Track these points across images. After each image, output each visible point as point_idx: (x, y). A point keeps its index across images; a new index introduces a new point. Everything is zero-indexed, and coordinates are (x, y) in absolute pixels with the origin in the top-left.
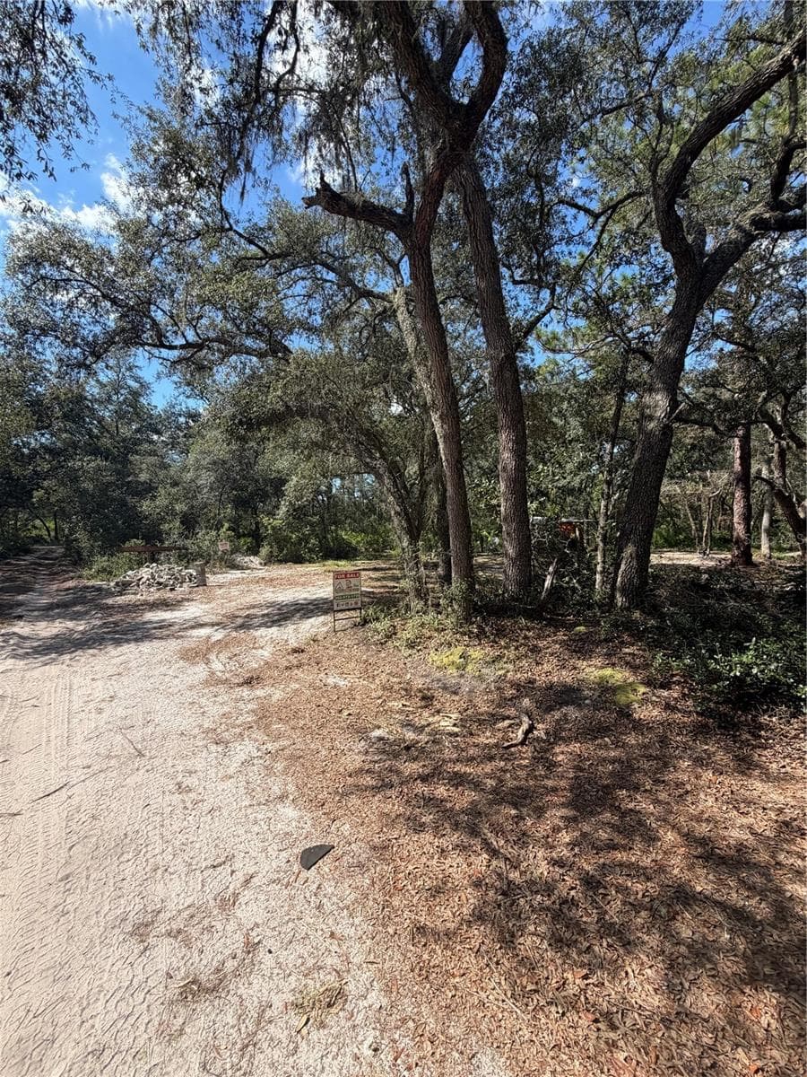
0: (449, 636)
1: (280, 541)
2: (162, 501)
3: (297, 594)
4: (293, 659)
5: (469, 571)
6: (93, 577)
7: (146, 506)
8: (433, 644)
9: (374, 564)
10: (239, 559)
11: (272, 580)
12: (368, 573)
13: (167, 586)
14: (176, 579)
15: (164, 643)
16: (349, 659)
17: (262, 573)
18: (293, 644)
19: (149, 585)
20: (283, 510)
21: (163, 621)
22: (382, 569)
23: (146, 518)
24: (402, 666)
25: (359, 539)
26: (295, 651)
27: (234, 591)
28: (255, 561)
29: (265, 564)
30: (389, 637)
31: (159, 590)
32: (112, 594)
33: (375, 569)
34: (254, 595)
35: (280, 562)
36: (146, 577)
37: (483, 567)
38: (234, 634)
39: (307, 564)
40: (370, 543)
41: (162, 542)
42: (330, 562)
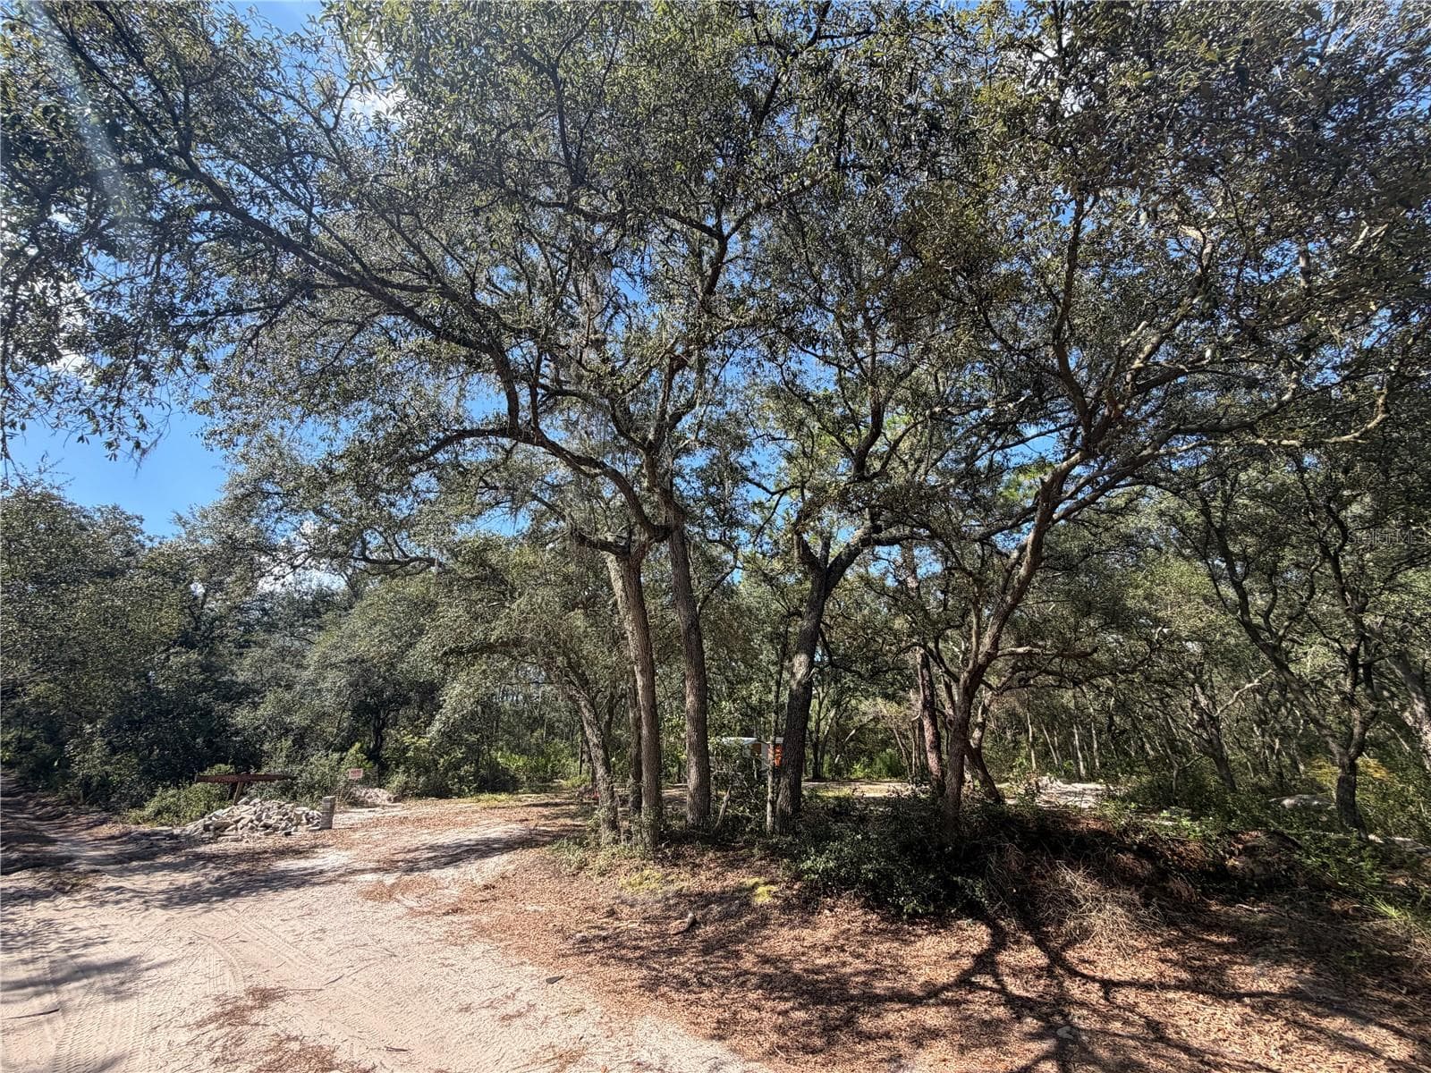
0: (637, 862)
1: (423, 767)
2: (266, 710)
3: (462, 835)
4: (487, 894)
5: (658, 803)
6: (146, 820)
7: (242, 717)
8: (622, 871)
9: (544, 798)
10: (360, 792)
11: (419, 820)
12: (540, 809)
13: (276, 829)
14: (290, 820)
15: (328, 888)
16: (543, 892)
17: (399, 810)
18: (480, 882)
19: (252, 828)
20: (437, 726)
21: (305, 869)
22: (556, 805)
23: (237, 733)
24: (594, 892)
25: (521, 763)
26: (486, 887)
27: (377, 835)
28: (382, 795)
29: (396, 800)
30: (581, 868)
31: (267, 834)
32: (203, 842)
33: (546, 805)
34: (406, 838)
35: (419, 796)
36: (248, 817)
37: (672, 800)
38: (407, 878)
39: (455, 800)
40: (536, 769)
41: (259, 768)
42: (486, 796)
